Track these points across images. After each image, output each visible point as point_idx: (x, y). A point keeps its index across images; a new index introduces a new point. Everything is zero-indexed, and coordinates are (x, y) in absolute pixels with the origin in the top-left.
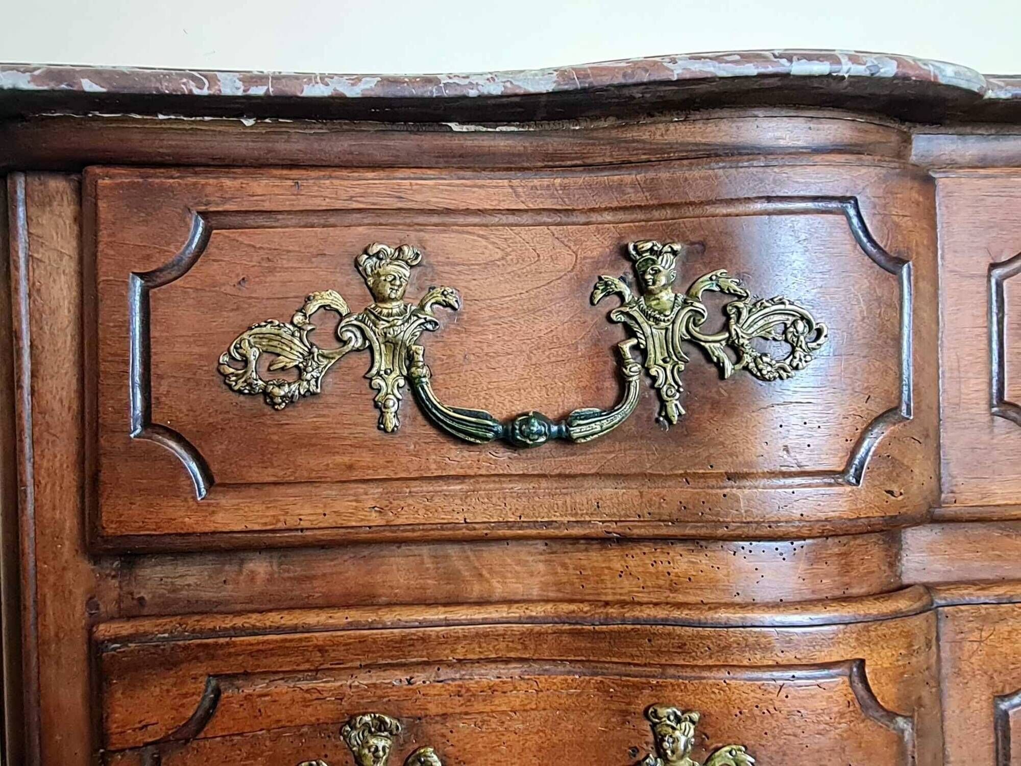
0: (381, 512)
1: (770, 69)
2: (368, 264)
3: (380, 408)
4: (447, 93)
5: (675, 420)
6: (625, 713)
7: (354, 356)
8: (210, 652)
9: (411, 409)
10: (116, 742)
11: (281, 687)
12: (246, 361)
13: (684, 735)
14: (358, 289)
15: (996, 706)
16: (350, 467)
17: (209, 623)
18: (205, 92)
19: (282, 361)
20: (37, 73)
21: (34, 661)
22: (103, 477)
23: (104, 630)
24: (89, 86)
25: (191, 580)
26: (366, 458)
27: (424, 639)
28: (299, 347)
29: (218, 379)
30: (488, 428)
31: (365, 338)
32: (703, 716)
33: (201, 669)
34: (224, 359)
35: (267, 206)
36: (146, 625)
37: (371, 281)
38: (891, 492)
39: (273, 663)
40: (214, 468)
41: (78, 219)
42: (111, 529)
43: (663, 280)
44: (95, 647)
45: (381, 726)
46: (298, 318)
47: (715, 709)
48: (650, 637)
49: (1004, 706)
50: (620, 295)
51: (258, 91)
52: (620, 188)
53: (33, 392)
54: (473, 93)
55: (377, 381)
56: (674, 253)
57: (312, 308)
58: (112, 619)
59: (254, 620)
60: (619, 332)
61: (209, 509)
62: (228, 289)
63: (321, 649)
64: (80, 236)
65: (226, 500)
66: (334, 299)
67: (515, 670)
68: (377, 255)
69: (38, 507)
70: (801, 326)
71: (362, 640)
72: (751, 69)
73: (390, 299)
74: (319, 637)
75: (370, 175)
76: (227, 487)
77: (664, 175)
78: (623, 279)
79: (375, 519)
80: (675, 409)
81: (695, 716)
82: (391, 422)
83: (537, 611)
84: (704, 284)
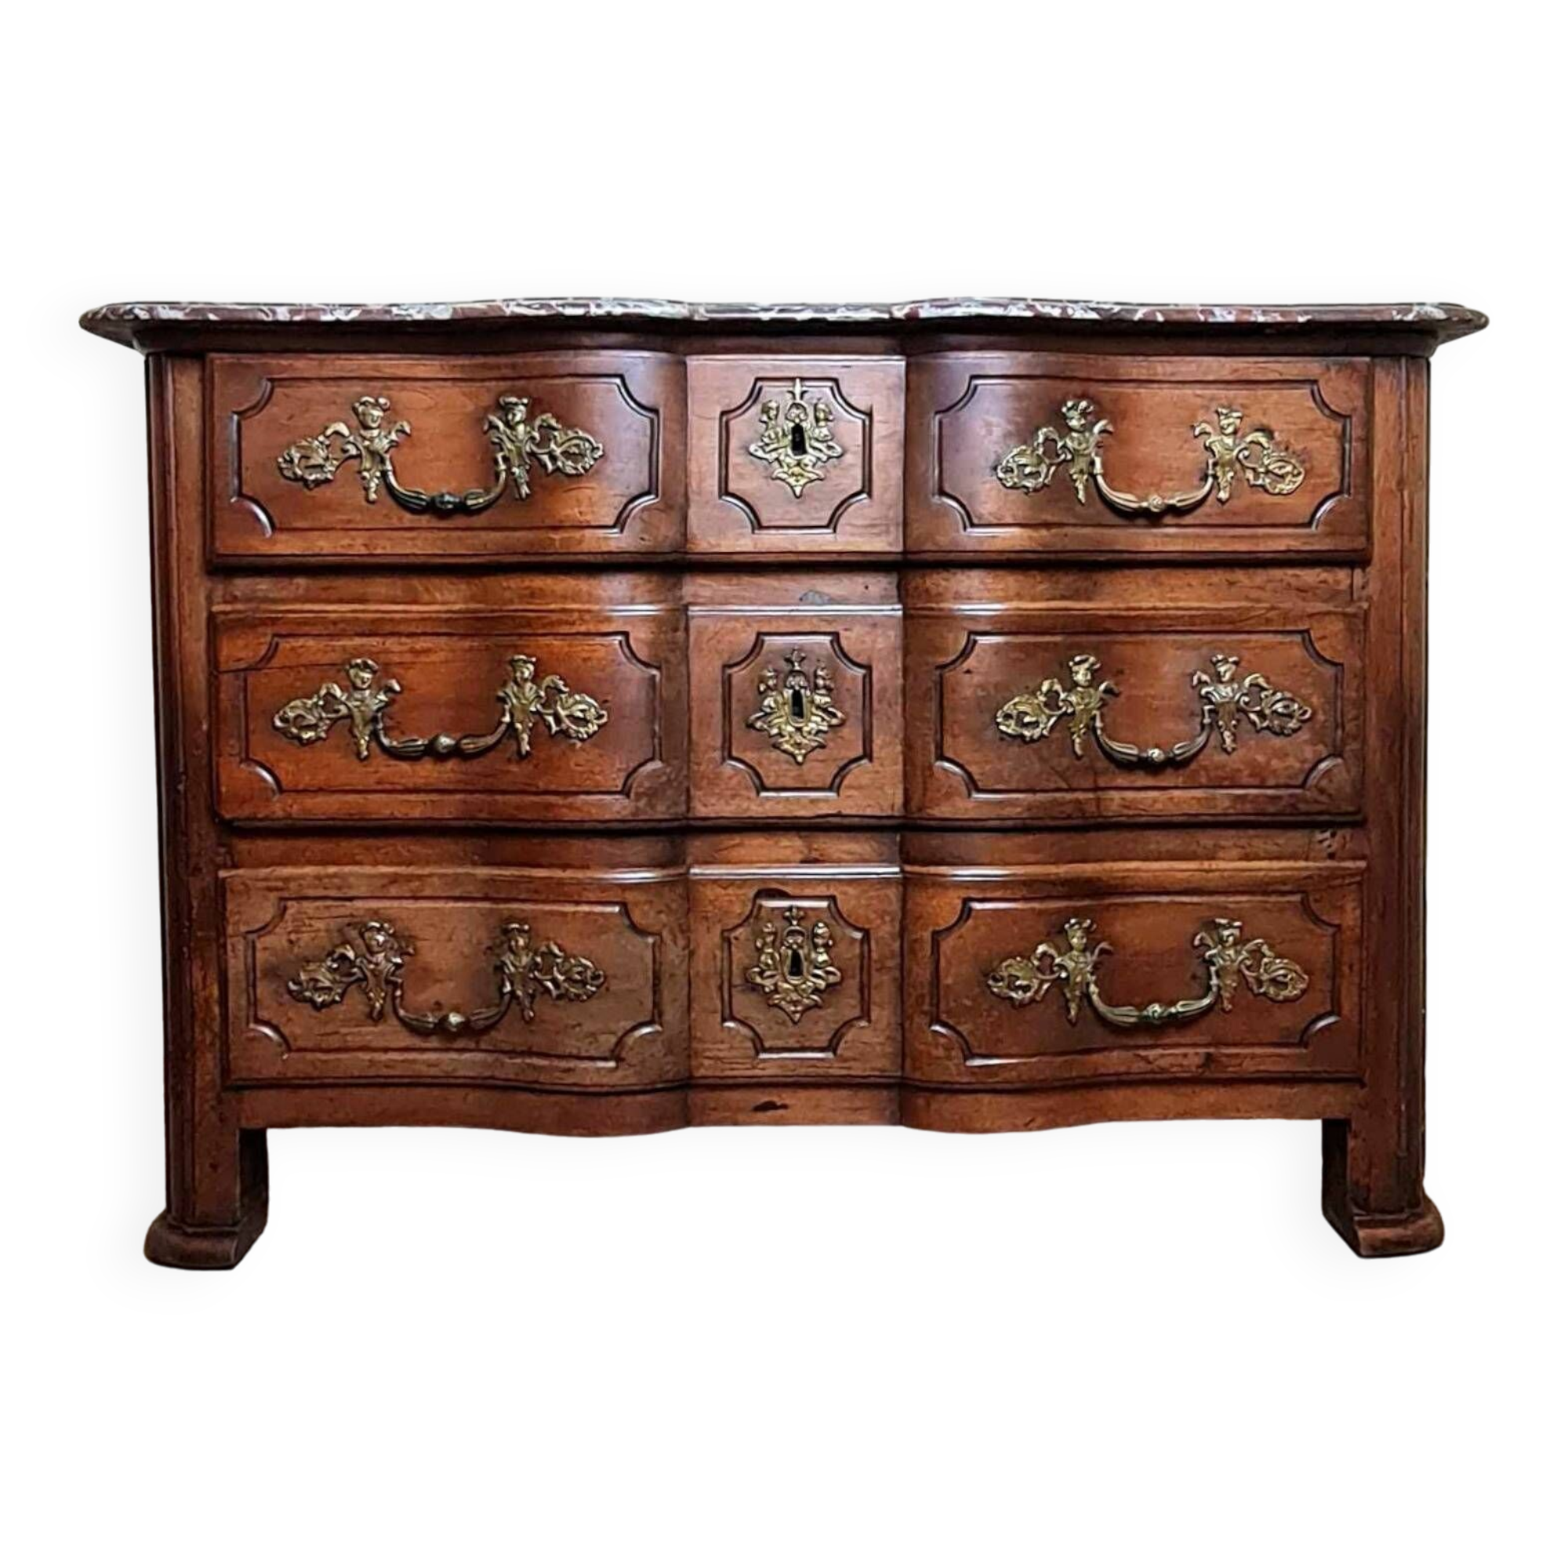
0: (366, 545)
1: (553, 312)
2: (361, 409)
3: (367, 489)
4: (397, 319)
5: (524, 495)
6: (500, 663)
7: (351, 462)
8: (274, 621)
9: (384, 491)
10: (223, 667)
11: (311, 643)
12: (292, 461)
13: (528, 671)
14: (355, 422)
15: (723, 672)
16: (349, 521)
17: (274, 607)
18: (270, 319)
19: (312, 462)
20: (187, 311)
21: (177, 627)
22: (217, 521)
23: (215, 608)
24: (212, 317)
25: (264, 587)
26: (358, 517)
27: (392, 620)
28: (323, 453)
29: (277, 473)
30: (422, 500)
31: (358, 449)
32: (538, 660)
33: (269, 631)
34: (280, 460)
35: (306, 375)
36: (239, 606)
37: (361, 417)
38: (642, 539)
39: (306, 629)
40: (276, 521)
41: (202, 380)
42: (222, 551)
43: (518, 418)
44: (211, 617)
45: (366, 666)
46: (321, 438)
47: (545, 657)
48: (513, 618)
49: (729, 671)
50: (497, 428)
51: (297, 318)
52: (498, 367)
53: (177, 477)
54: (409, 319)
55: (366, 474)
56: (523, 404)
57: (329, 432)
58: (219, 603)
59: (298, 607)
60: (498, 447)
61: (272, 541)
62: (284, 422)
63: (335, 623)
64: (204, 389)
65: (283, 537)
66: (343, 428)
67: (443, 640)
68: (363, 404)
69: (179, 542)
70: (587, 445)
71: (357, 619)
72: (543, 312)
73: (371, 428)
74: (333, 616)
75: (362, 357)
76: (282, 530)
77: (520, 360)
78: (500, 419)
79: (363, 551)
80: (525, 490)
81: (534, 659)
82: (373, 496)
83: (457, 607)
84: (538, 423)
